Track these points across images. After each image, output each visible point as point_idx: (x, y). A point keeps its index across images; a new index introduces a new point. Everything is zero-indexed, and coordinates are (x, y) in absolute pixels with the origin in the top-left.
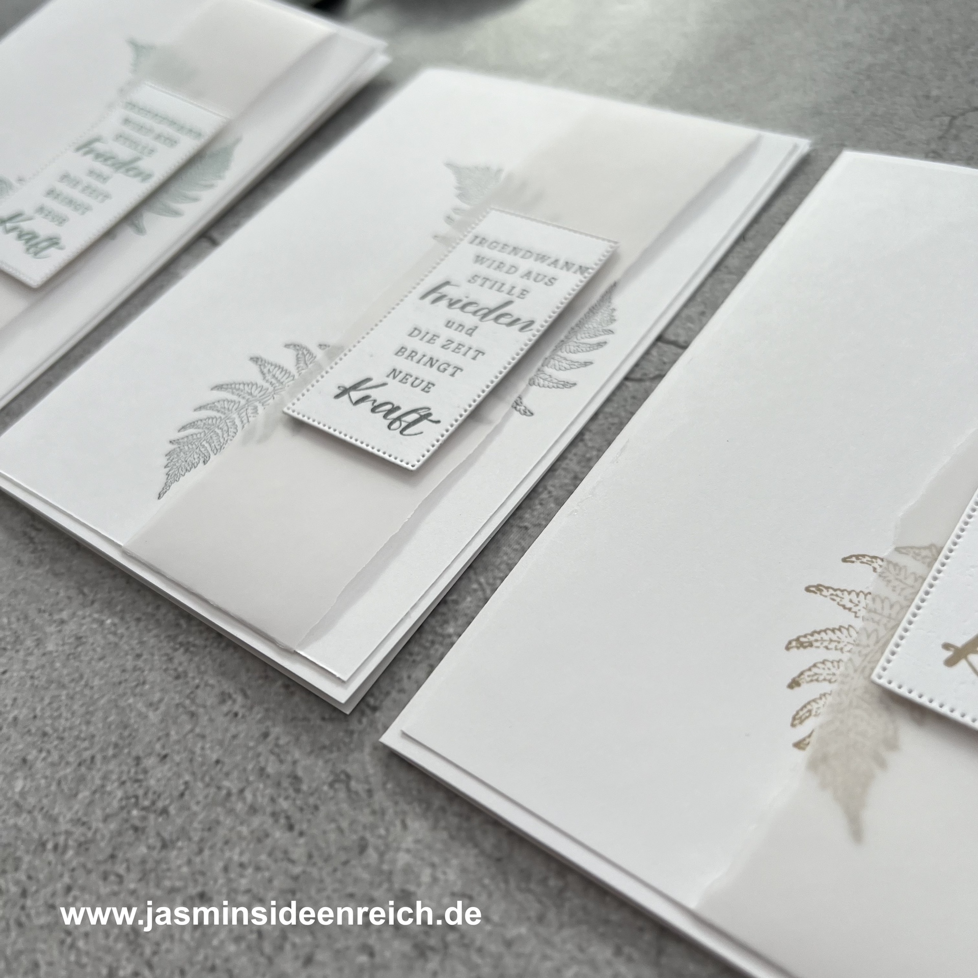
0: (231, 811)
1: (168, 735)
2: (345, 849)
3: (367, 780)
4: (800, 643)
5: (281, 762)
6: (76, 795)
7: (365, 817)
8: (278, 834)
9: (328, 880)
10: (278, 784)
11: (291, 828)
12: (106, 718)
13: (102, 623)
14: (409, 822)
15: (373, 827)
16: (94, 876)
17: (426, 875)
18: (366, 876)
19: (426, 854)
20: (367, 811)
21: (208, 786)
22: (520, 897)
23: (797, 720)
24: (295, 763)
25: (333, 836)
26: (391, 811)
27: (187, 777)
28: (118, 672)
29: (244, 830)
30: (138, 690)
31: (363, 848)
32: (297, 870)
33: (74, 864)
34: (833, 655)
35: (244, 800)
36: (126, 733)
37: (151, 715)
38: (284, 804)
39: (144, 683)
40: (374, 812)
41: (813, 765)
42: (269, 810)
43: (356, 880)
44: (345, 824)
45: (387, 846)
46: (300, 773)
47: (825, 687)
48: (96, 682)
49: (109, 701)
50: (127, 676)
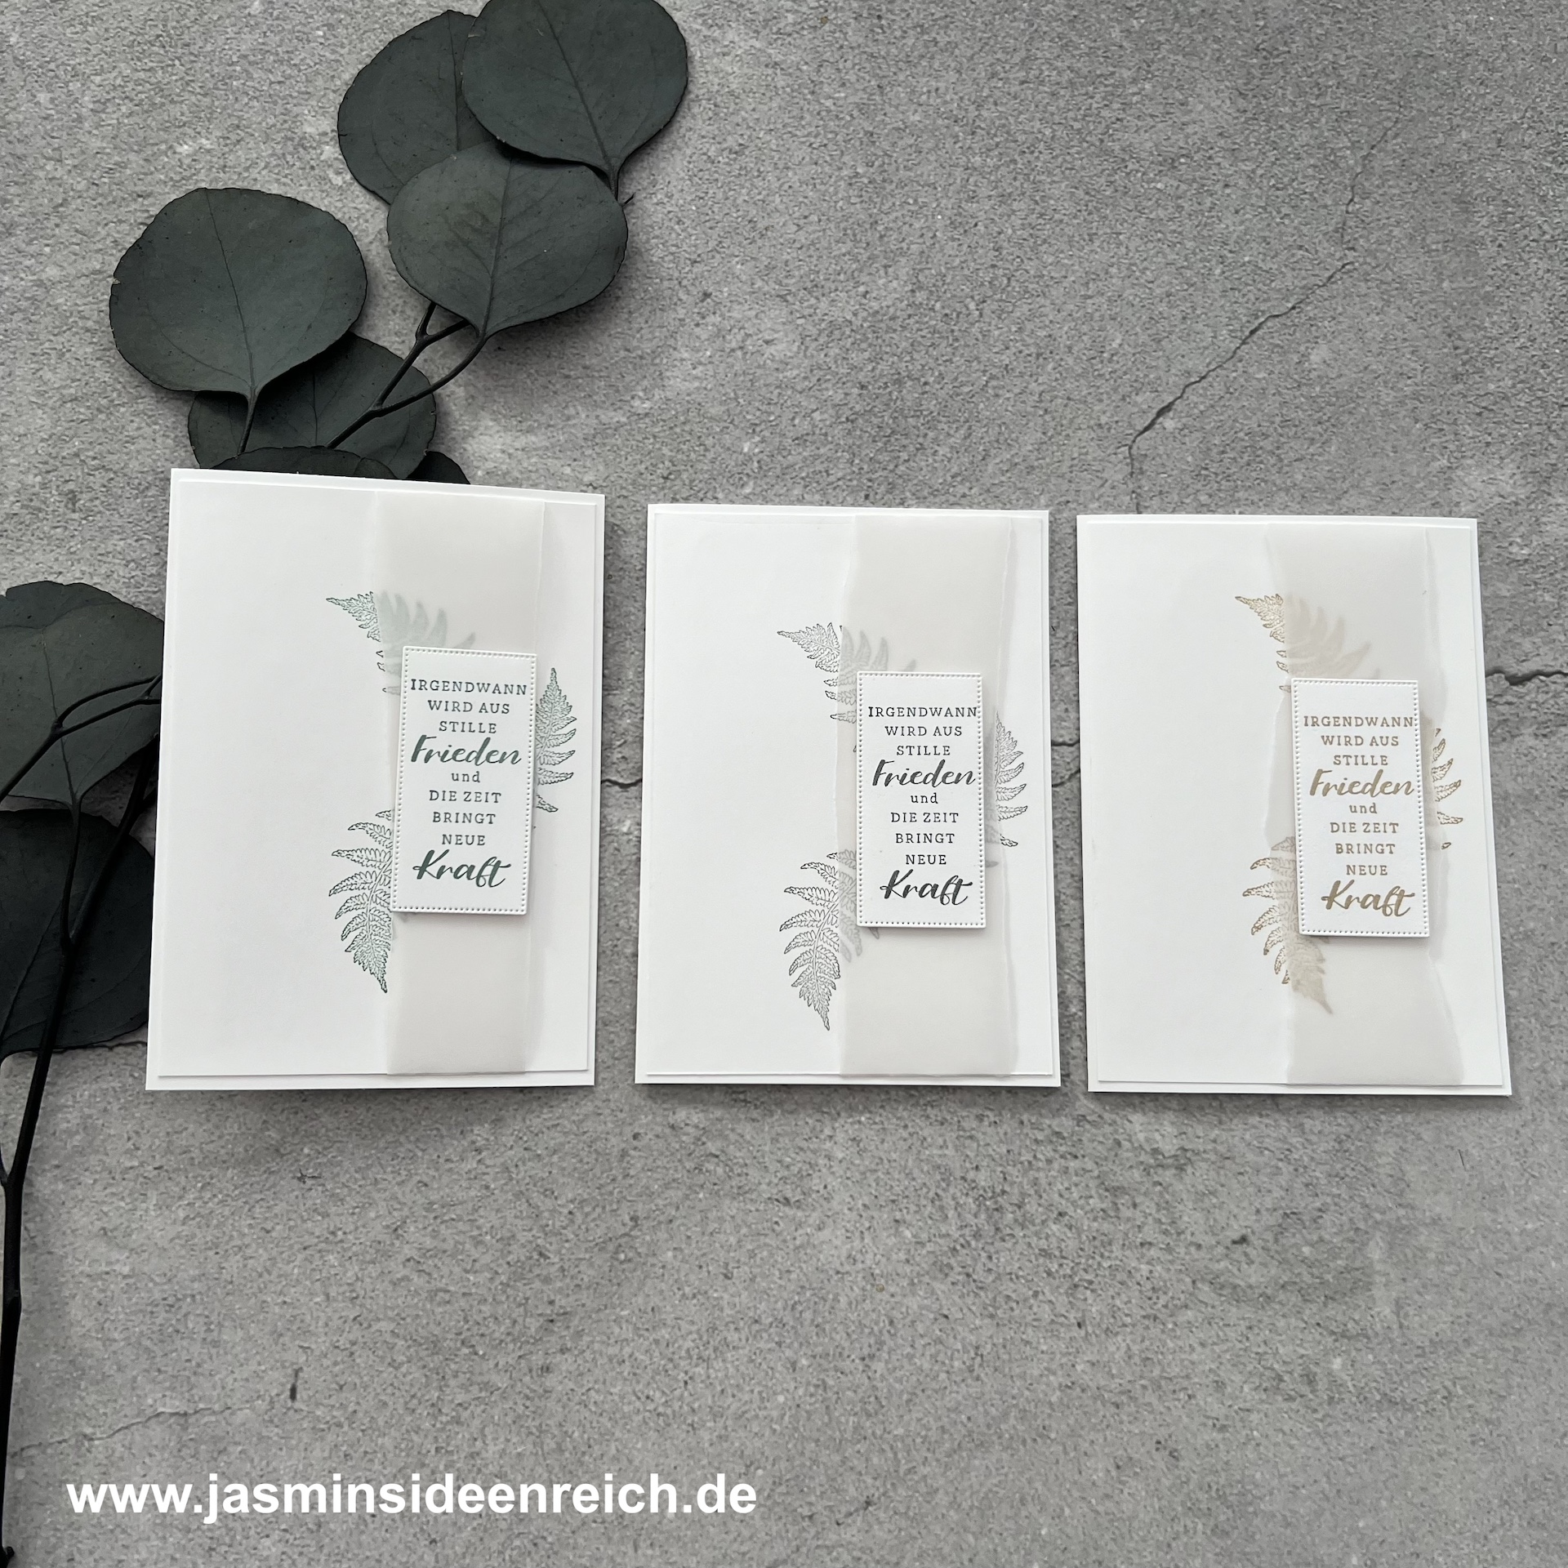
0: (1038, 1169)
1: (967, 1156)
2: (1110, 1149)
3: (1094, 1112)
4: (1257, 928)
5: (1042, 1130)
6: (947, 1217)
7: (1108, 1129)
8: (1072, 1164)
9: (1114, 1168)
10: (1051, 1142)
11: (1076, 1157)
12: (922, 1171)
13: (860, 1122)
14: (1130, 1118)
15: (1116, 1131)
16: (996, 1244)
17: (1157, 1137)
18: (1130, 1154)
19: (1150, 1127)
20: (1106, 1126)
21: (1014, 1166)
22: (1205, 1119)
23: (1277, 970)
24: (1050, 1126)
25: (1100, 1148)
26: (1118, 1119)
27: (1000, 1169)
28: (902, 1142)
29: (1053, 1173)
30: (925, 1144)
31: (1119, 1144)
32: (1096, 1173)
33: (980, 1246)
34: (1274, 927)
35: (1040, 1160)
36: (943, 1170)
37: (946, 1152)
38: (1063, 1149)
39: (925, 1139)
40: (1110, 1125)
41: (1296, 989)
42: (1057, 1156)
43: (1128, 1159)
44: (1101, 1139)
45: (1129, 1135)
46: (1057, 1130)
47: (1280, 946)
48: (894, 1156)
49: (914, 1161)
50: (910, 1142)
